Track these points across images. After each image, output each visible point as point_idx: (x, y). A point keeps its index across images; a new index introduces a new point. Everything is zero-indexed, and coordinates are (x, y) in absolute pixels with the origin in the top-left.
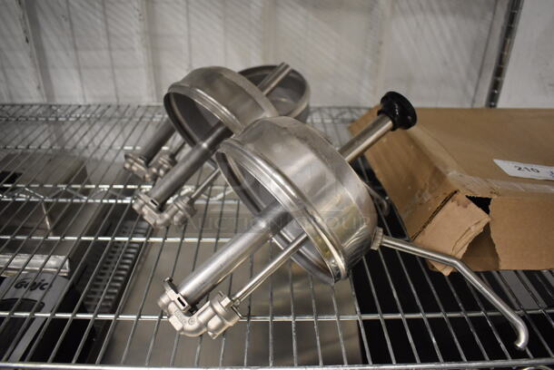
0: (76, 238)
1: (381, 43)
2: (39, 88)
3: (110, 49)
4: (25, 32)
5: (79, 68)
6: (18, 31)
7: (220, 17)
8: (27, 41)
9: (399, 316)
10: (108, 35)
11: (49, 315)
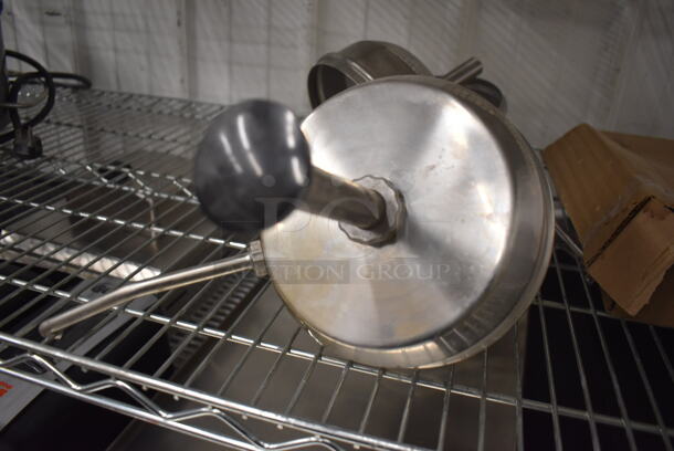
0: (201, 238)
1: (618, 70)
2: (182, 81)
3: (269, 44)
4: (179, 13)
5: (230, 63)
6: (171, 13)
7: (405, 17)
8: (179, 24)
9: (586, 415)
10: (270, 27)
11: (141, 314)
